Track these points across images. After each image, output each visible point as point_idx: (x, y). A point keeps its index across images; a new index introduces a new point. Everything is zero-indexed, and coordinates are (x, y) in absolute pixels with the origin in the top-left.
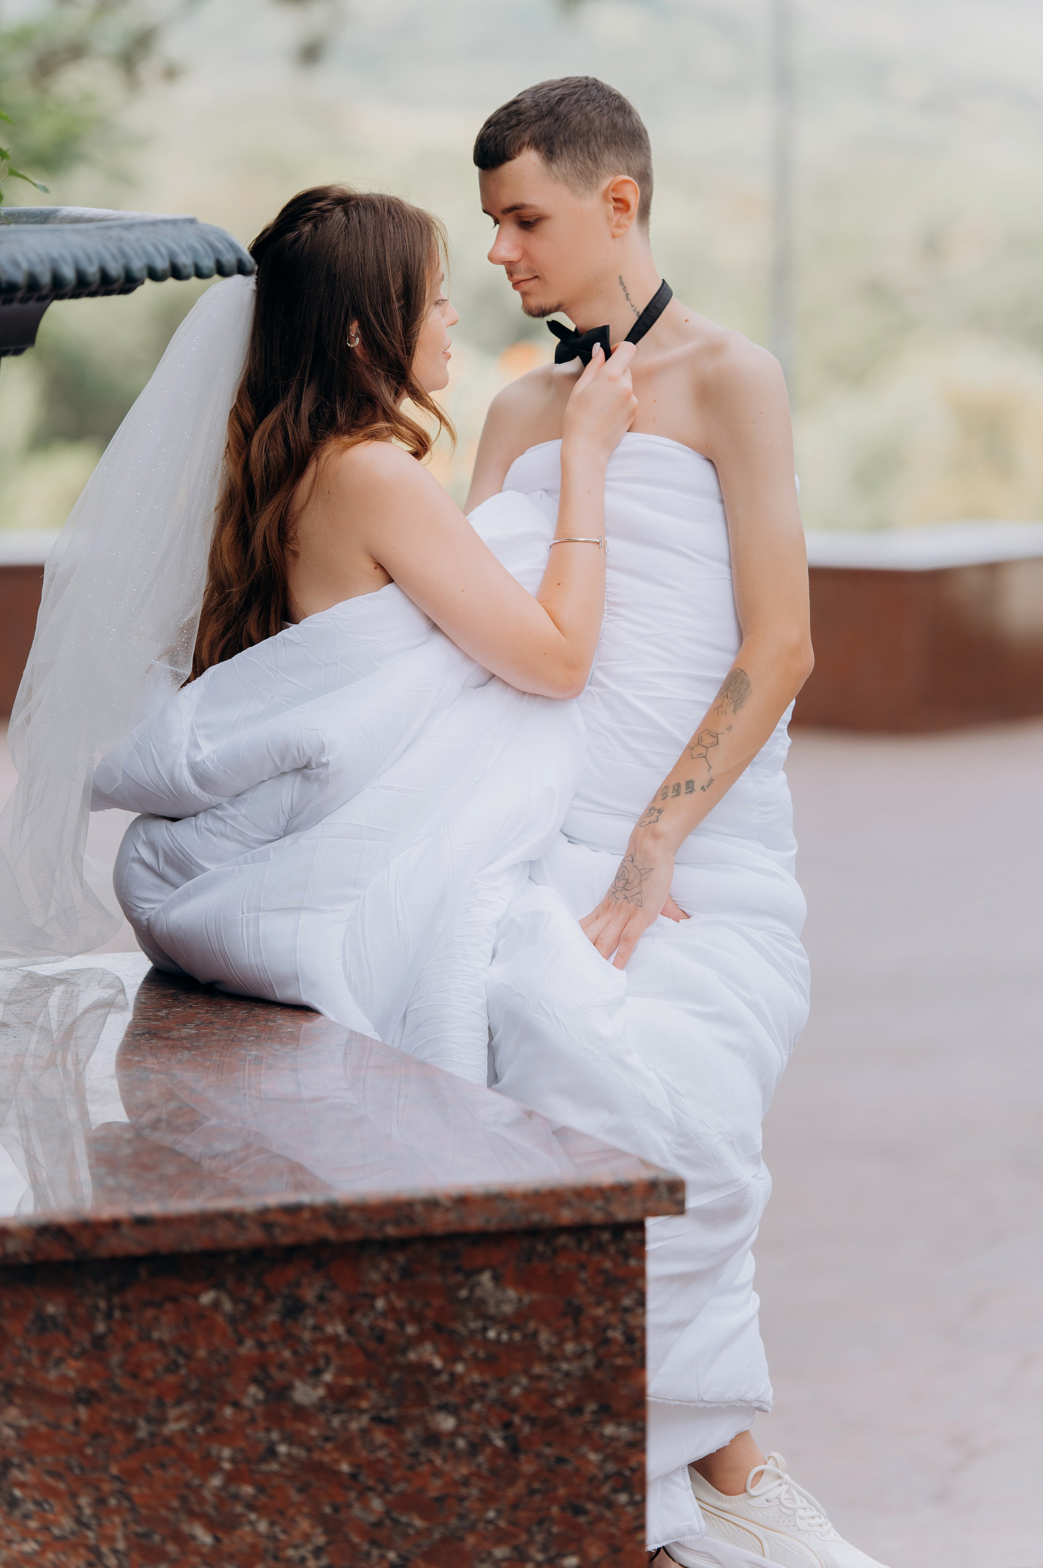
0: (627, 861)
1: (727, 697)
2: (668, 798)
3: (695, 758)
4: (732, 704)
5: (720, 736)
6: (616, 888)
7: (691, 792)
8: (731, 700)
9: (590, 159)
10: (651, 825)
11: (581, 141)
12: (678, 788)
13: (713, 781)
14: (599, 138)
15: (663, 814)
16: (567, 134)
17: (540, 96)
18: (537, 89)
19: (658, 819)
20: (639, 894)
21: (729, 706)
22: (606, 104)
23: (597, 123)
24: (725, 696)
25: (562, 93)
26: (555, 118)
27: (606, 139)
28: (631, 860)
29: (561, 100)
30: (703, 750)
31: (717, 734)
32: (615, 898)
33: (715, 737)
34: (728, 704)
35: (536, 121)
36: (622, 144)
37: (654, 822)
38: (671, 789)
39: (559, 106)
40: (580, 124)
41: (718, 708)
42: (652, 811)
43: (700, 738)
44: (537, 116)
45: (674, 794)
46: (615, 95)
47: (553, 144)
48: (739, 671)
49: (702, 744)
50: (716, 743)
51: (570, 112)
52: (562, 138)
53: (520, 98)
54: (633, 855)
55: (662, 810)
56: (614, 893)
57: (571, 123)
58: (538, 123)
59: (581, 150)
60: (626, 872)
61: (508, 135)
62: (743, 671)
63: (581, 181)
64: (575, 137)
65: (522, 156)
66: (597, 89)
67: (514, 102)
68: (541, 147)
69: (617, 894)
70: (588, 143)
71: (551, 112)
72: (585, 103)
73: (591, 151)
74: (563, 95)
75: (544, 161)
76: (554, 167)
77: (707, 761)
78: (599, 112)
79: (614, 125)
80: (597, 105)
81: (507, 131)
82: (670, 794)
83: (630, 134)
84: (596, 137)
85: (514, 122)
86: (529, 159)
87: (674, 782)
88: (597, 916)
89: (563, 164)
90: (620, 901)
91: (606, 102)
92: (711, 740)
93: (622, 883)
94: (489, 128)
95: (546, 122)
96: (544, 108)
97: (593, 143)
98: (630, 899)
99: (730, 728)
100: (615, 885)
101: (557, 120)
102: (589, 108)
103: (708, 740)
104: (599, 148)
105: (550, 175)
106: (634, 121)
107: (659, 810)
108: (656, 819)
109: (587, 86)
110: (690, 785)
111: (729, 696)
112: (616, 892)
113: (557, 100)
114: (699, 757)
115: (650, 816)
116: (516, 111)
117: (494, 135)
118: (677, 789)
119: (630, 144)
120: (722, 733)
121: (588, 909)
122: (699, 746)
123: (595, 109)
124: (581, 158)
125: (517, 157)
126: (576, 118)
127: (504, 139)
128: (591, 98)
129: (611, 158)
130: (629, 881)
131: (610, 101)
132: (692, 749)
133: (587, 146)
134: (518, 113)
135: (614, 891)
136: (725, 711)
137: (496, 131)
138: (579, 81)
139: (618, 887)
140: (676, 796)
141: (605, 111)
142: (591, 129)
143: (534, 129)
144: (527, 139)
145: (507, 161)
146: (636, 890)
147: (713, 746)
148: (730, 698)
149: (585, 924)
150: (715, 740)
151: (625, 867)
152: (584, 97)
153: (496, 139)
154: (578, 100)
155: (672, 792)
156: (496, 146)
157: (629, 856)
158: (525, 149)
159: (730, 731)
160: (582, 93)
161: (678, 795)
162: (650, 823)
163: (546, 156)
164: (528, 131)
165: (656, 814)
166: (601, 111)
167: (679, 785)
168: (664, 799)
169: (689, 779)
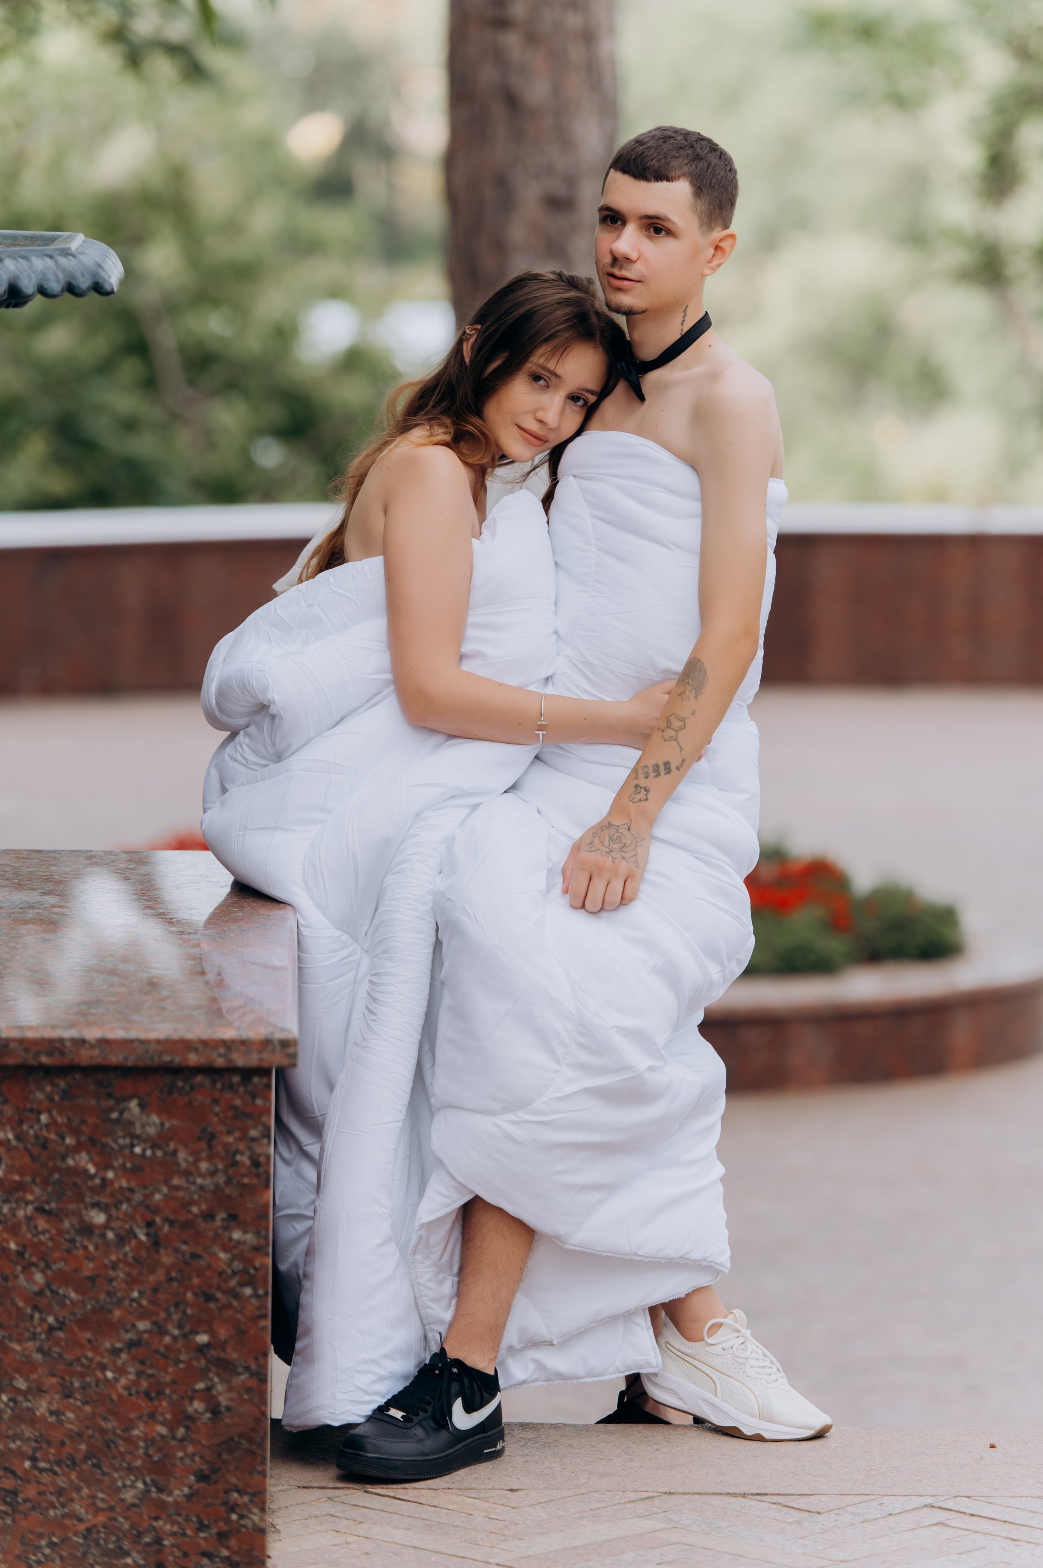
1: (689, 684)
2: (650, 778)
3: (668, 740)
4: (694, 691)
5: (686, 721)
7: (668, 771)
8: (692, 687)
12: (658, 769)
13: (684, 761)
15: (648, 791)
20: (635, 856)
21: (691, 692)
24: (686, 684)
30: (673, 734)
31: (684, 719)
32: (614, 859)
33: (682, 721)
37: (641, 798)
38: (651, 769)
41: (681, 694)
42: (638, 788)
43: (669, 723)
45: (655, 774)
48: (696, 660)
49: (672, 727)
50: (684, 727)
62: (700, 660)
77: (678, 743)
82: (651, 773)
87: (653, 762)
92: (679, 724)
99: (693, 713)
103: (677, 724)
107: (645, 788)
108: (643, 795)
110: (666, 765)
114: (670, 740)
115: (637, 793)
118: (656, 769)
120: (688, 718)
122: (669, 729)
132: (664, 733)
136: (688, 697)
140: (657, 776)
147: (682, 729)
148: (691, 686)
150: (682, 724)
155: (653, 772)
159: (694, 715)
161: (658, 774)
162: (638, 799)
165: (642, 791)
167: (657, 765)
168: (647, 777)
169: (666, 761)
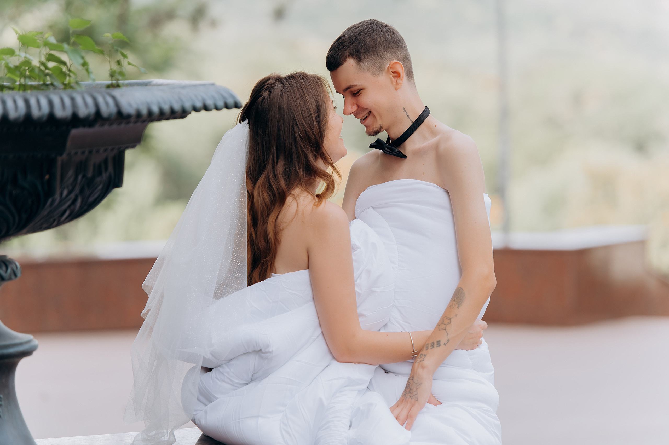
0: (411, 379)
1: (455, 301)
2: (429, 350)
3: (441, 330)
4: (457, 304)
5: (452, 319)
6: (406, 392)
7: (439, 346)
8: (456, 302)
9: (379, 57)
10: (421, 362)
11: (373, 50)
12: (433, 344)
13: (449, 340)
14: (381, 47)
15: (426, 357)
16: (366, 48)
17: (351, 33)
18: (349, 29)
19: (424, 359)
20: (416, 395)
21: (455, 305)
22: (381, 31)
23: (379, 40)
24: (453, 301)
25: (361, 29)
26: (359, 42)
27: (384, 46)
28: (412, 379)
29: (360, 32)
30: (444, 326)
31: (450, 318)
32: (405, 397)
33: (449, 320)
34: (455, 304)
35: (350, 45)
36: (392, 47)
37: (422, 361)
38: (430, 345)
39: (360, 36)
40: (371, 42)
41: (450, 306)
42: (421, 356)
43: (443, 321)
44: (351, 43)
45: (431, 347)
46: (384, 26)
47: (360, 54)
48: (460, 288)
49: (444, 323)
50: (450, 323)
51: (365, 38)
52: (363, 50)
53: (342, 35)
54: (413, 376)
55: (426, 355)
56: (405, 395)
57: (367, 42)
58: (352, 46)
59: (374, 54)
60: (410, 385)
61: (339, 54)
62: (461, 288)
63: (377, 69)
64: (369, 49)
65: (347, 62)
66: (376, 25)
67: (340, 38)
68: (355, 57)
69: (406, 395)
70: (376, 50)
71: (356, 40)
72: (371, 32)
73: (378, 54)
74: (361, 30)
75: (357, 63)
76: (362, 65)
77: (446, 331)
78: (378, 35)
79: (387, 40)
80: (377, 32)
81: (338, 52)
82: (430, 347)
83: (395, 42)
84: (380, 47)
85: (341, 47)
86: (350, 64)
87: (431, 342)
88: (397, 405)
89: (366, 63)
90: (408, 398)
91: (381, 30)
92: (448, 321)
93: (409, 389)
94: (330, 51)
95: (355, 44)
96: (353, 38)
97: (378, 50)
98: (412, 397)
99: (456, 315)
100: (405, 391)
101: (360, 42)
102: (374, 34)
103: (446, 321)
104: (381, 51)
105: (360, 69)
106: (395, 36)
107: (425, 355)
108: (423, 359)
109: (371, 24)
110: (439, 343)
111: (455, 300)
112: (406, 394)
113: (359, 33)
114: (442, 330)
115: (420, 358)
116: (341, 42)
117: (333, 54)
118: (433, 345)
119: (396, 46)
120: (453, 318)
121: (394, 402)
122: (442, 324)
123: (377, 34)
124: (374, 58)
125: (344, 63)
126: (369, 40)
127: (337, 55)
128: (374, 29)
129: (389, 55)
130: (412, 389)
131: (383, 29)
132: (439, 326)
133: (376, 52)
134: (342, 43)
135: (405, 393)
136: (454, 307)
137: (334, 53)
138: (367, 23)
139: (407, 392)
140: (432, 348)
141: (382, 34)
142: (376, 44)
143: (351, 48)
144: (348, 54)
145: (340, 66)
146: (415, 393)
147: (449, 324)
149: (392, 409)
150: (449, 321)
151: (410, 382)
152: (371, 29)
153: (334, 56)
154: (368, 32)
155: (431, 346)
156: (334, 60)
157: (411, 377)
158: (347, 58)
159: (456, 316)
160: (369, 28)
161: (433, 348)
162: (420, 361)
163: (358, 60)
164: (348, 50)
165: (423, 357)
166: (379, 35)
167: (433, 343)
168: (427, 350)
169: (438, 340)
